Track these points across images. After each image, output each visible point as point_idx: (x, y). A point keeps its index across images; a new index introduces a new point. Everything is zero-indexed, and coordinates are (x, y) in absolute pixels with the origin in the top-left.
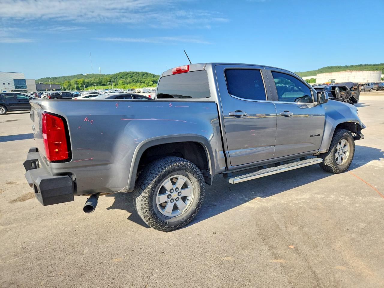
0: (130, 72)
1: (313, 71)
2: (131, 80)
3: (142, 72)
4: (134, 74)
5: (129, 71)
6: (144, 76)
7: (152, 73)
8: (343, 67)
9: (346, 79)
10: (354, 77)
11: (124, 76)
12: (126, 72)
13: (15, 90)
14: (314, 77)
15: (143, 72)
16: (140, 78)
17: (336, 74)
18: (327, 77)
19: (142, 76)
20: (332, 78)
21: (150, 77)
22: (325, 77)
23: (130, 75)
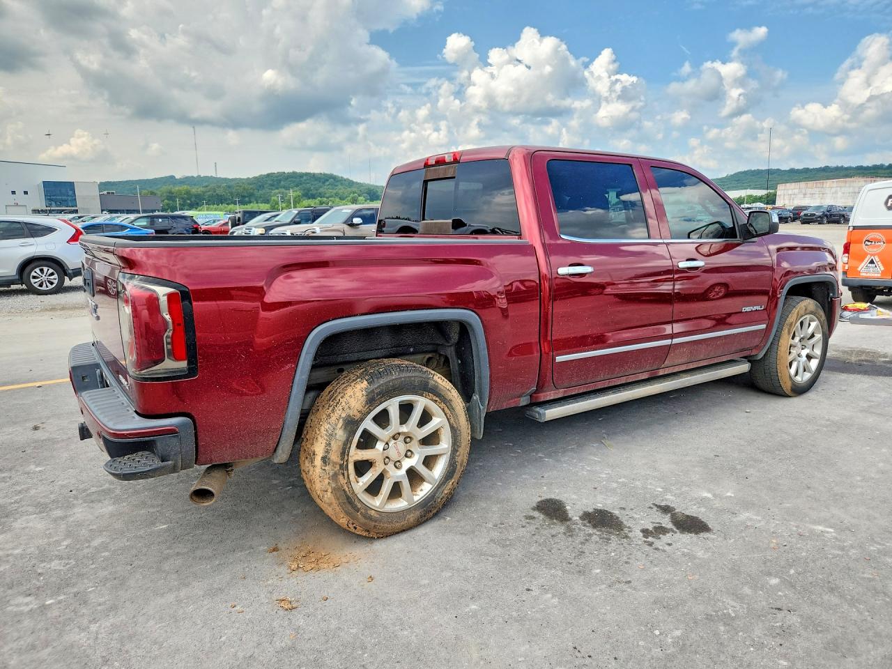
0: (294, 173)
3: (321, 174)
4: (305, 178)
5: (291, 171)
6: (327, 183)
7: (345, 177)
11: (279, 181)
12: (284, 173)
13: (44, 208)
15: (325, 174)
16: (321, 187)
17: (835, 183)
18: (809, 191)
19: (324, 183)
20: (823, 194)
21: (342, 184)
22: (803, 191)
23: (294, 182)
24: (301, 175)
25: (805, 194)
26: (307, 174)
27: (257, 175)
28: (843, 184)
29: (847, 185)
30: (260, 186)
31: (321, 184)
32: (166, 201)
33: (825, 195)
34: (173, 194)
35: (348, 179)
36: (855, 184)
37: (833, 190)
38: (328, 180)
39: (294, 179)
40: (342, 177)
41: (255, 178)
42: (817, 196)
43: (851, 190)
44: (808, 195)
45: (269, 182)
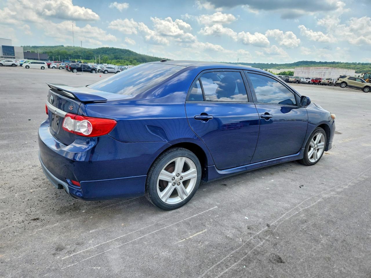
1: (289, 64)
2: (113, 57)
3: (124, 49)
4: (117, 50)
5: (111, 47)
6: (126, 53)
8: (317, 62)
9: (322, 75)
10: (329, 74)
11: (106, 51)
12: (108, 48)
13: (3, 56)
14: (292, 70)
15: (126, 50)
16: (123, 55)
17: (314, 69)
18: (304, 71)
19: (125, 53)
20: (309, 72)
21: (132, 54)
22: (302, 71)
23: (112, 52)
24: (116, 49)
25: (303, 72)
26: (118, 49)
27: (97, 48)
28: (316, 69)
29: (318, 69)
30: (98, 53)
31: (123, 54)
32: (57, 56)
33: (309, 73)
34: (59, 53)
35: (135, 53)
36: (321, 69)
37: (313, 71)
38: (126, 52)
39: (112, 51)
40: (133, 52)
41: (96, 49)
42: (307, 73)
43: (319, 72)
44: (304, 73)
45: (102, 51)
